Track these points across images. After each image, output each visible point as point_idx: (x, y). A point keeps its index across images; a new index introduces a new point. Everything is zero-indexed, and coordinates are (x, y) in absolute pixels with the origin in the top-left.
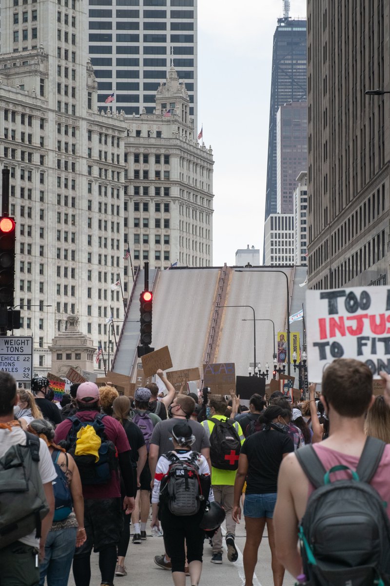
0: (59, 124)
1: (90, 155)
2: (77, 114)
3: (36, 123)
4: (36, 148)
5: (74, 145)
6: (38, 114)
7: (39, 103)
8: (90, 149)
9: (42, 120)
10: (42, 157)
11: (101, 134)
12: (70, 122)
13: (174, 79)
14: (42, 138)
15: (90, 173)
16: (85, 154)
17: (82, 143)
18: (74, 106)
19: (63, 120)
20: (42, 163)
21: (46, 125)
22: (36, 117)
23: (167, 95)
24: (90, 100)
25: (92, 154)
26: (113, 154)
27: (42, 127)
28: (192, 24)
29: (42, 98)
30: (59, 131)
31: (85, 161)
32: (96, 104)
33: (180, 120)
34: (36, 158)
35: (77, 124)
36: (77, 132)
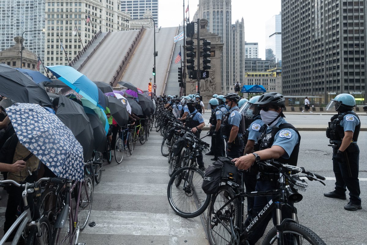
0: (107, 12)
1: (118, 24)
2: (114, 10)
3: (98, 10)
4: (98, 18)
5: (112, 20)
6: (99, 7)
7: (99, 4)
8: (118, 22)
9: (101, 10)
10: (100, 21)
11: (122, 18)
12: (111, 12)
13: (149, 11)
14: (100, 15)
15: (118, 29)
16: (117, 23)
17: (116, 20)
18: (112, 8)
19: (109, 11)
20: (100, 23)
21: (102, 11)
22: (98, 8)
23: (146, 15)
24: (118, 7)
25: (119, 23)
26: (126, 25)
27: (100, 12)
28: (157, 6)
29: (100, 3)
30: (107, 14)
31: (116, 25)
32: (120, 9)
33: (150, 21)
34: (98, 21)
35: (114, 13)
36: (114, 16)
